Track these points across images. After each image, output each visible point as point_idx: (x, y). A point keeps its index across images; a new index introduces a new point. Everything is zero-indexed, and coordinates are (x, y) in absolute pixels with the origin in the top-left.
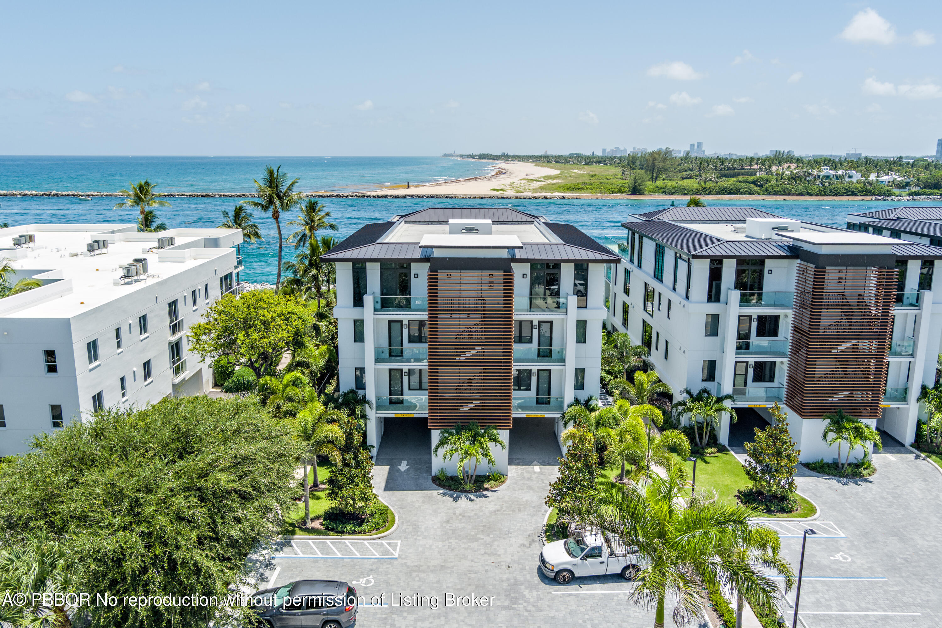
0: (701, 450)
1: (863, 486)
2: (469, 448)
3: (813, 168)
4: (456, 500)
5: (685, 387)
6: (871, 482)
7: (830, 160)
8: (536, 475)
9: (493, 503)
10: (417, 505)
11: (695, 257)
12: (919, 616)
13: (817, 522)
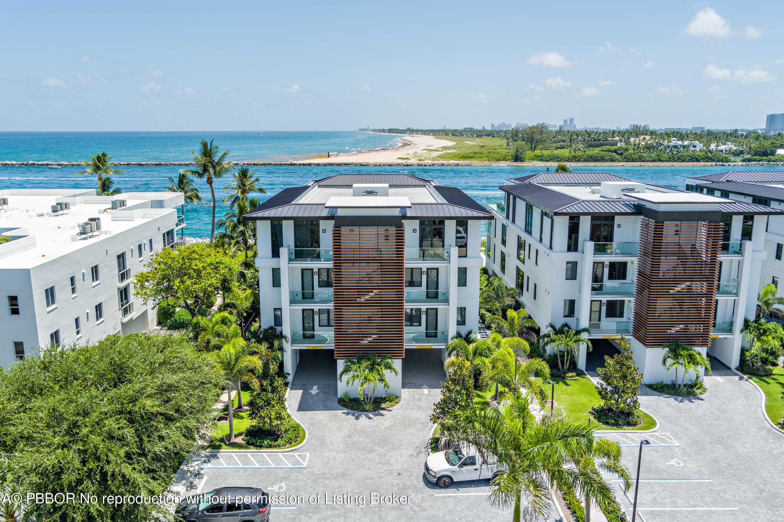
0: (563, 375)
1: (696, 403)
2: (368, 375)
3: (664, 140)
4: (357, 418)
5: (550, 322)
6: (702, 400)
7: (678, 133)
8: (425, 397)
9: (388, 420)
10: (324, 423)
11: (556, 214)
12: (737, 511)
13: (657, 434)
